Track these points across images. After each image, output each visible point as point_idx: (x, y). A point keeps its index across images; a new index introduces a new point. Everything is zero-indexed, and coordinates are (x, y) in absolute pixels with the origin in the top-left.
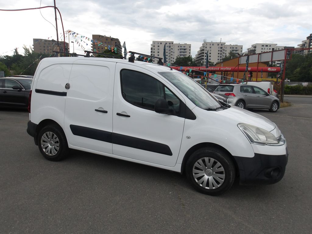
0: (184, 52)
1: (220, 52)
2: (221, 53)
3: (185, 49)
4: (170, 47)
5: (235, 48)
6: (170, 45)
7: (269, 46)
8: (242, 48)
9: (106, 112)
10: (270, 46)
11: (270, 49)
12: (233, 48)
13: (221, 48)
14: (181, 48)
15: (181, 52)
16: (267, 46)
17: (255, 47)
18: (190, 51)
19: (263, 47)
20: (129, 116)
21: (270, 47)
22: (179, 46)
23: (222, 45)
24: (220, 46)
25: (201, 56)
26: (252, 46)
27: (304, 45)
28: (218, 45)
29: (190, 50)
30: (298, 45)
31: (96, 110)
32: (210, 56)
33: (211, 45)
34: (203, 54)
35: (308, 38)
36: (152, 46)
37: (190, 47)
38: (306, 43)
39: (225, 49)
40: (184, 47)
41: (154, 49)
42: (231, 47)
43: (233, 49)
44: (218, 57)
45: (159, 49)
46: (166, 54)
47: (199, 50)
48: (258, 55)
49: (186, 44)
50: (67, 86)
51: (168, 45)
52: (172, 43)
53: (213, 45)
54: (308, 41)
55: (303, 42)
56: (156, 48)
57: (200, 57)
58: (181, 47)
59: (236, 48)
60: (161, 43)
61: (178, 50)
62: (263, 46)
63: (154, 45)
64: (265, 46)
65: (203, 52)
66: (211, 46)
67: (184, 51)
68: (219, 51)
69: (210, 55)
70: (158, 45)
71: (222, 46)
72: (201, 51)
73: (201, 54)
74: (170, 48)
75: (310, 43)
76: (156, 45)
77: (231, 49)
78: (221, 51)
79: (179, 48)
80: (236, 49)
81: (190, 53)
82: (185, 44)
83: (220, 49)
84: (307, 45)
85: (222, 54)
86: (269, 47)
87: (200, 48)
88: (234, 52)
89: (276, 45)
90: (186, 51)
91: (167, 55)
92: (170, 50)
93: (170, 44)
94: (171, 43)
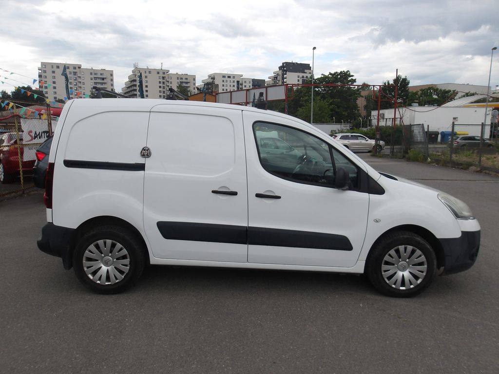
0: (102, 84)
1: (161, 85)
2: (164, 85)
3: (103, 79)
4: (75, 73)
5: (184, 79)
6: (75, 71)
7: (232, 77)
8: (194, 79)
9: (235, 194)
10: (234, 77)
11: (234, 82)
12: (182, 79)
13: (163, 78)
14: (95, 76)
15: (96, 83)
16: (229, 77)
17: (213, 78)
18: (112, 82)
19: (224, 79)
20: (279, 197)
21: (234, 80)
22: (93, 72)
23: (164, 73)
24: (161, 75)
25: (131, 91)
26: (209, 76)
27: (276, 78)
28: (158, 73)
29: (112, 80)
30: (269, 78)
31: (213, 192)
32: (147, 91)
33: (147, 72)
34: (135, 88)
35: (280, 68)
36: (40, 71)
37: (112, 75)
38: (278, 75)
39: (170, 80)
40: (101, 74)
41: (46, 76)
42: (179, 77)
43: (181, 81)
44: (160, 91)
45: (54, 77)
46: (70, 86)
47: (128, 80)
48: (245, 91)
49: (104, 70)
50: (146, 153)
51: (71, 70)
52: (79, 68)
53: (150, 72)
54: (280, 73)
55: (274, 73)
56: (49, 74)
57: (129, 92)
58: (96, 74)
59: (187, 79)
60: (58, 67)
61: (92, 79)
62: (224, 77)
63: (45, 69)
64: (227, 77)
65: (134, 83)
66: (147, 74)
67: (102, 81)
68: (160, 82)
69: (147, 89)
70: (53, 70)
71: (164, 76)
72: (131, 81)
73: (131, 86)
74: (76, 76)
75: (283, 75)
76: (49, 70)
77: (179, 81)
78: (163, 83)
79: (93, 76)
80: (186, 81)
81: (112, 85)
82: (102, 70)
83: (161, 80)
84: (280, 78)
85: (166, 87)
86: (232, 79)
87: (129, 77)
88: (184, 85)
89: (242, 76)
90: (105, 81)
91: (71, 88)
92: (76, 80)
93: (75, 68)
94: (77, 68)
